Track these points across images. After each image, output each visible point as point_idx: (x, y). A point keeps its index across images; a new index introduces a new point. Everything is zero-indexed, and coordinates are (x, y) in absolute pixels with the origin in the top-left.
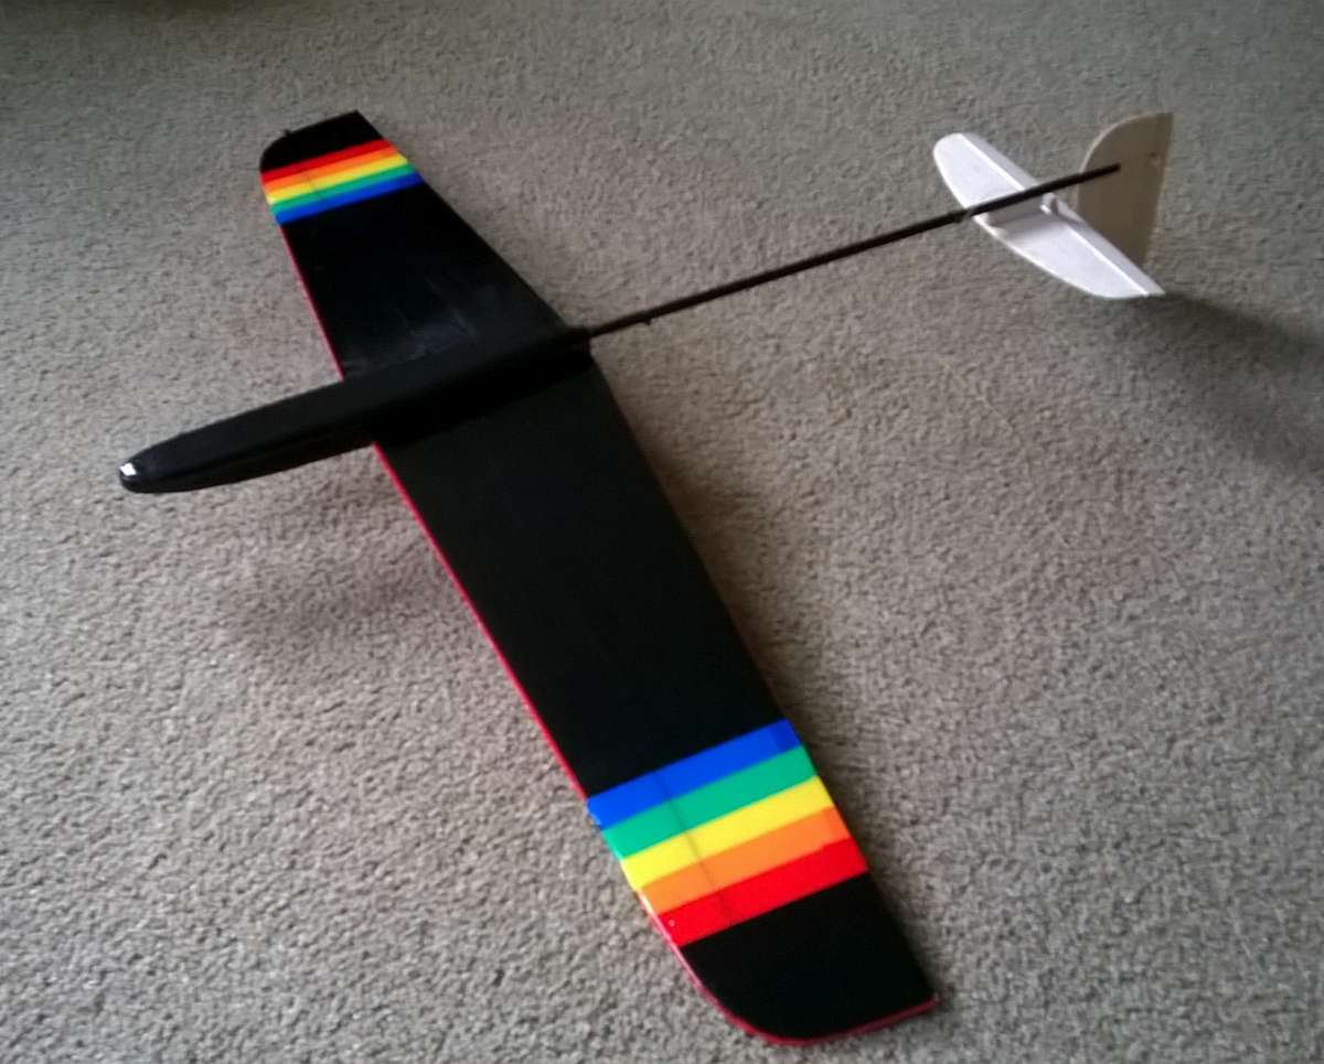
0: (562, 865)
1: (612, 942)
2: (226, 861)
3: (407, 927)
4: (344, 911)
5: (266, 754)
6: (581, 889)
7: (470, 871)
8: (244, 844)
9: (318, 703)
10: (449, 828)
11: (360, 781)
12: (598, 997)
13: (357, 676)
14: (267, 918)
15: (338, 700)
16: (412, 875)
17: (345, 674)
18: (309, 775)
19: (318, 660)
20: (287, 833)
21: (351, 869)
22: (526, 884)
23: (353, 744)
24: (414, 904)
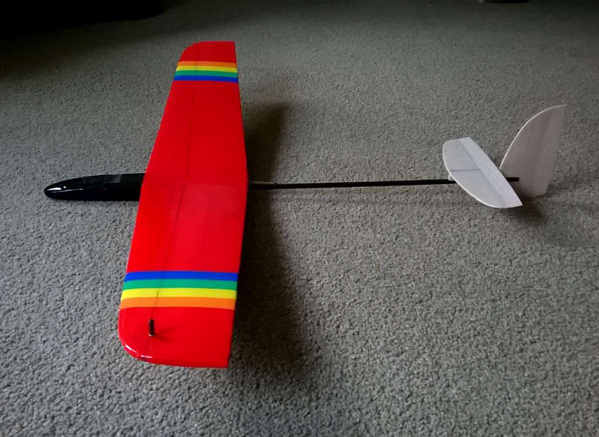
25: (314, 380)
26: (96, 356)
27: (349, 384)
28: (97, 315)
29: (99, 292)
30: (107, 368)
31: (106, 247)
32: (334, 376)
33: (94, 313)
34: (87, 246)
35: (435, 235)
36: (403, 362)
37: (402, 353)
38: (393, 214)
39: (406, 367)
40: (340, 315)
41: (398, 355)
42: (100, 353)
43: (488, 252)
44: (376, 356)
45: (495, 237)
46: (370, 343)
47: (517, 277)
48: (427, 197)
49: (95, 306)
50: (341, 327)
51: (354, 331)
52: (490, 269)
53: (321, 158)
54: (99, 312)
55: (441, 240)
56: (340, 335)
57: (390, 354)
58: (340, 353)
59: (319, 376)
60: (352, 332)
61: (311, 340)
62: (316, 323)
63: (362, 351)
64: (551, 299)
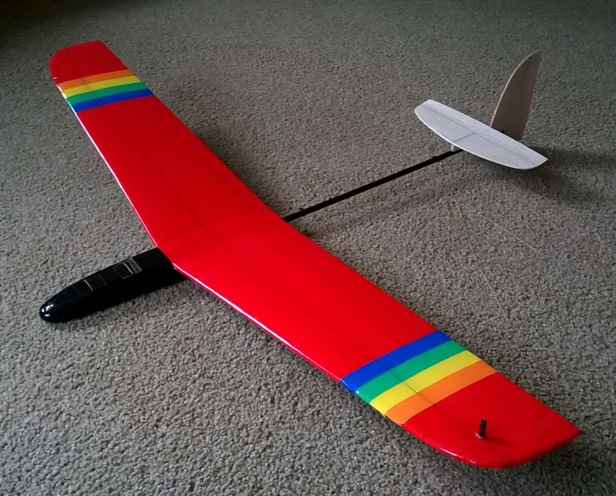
0: (215, 422)
1: (253, 455)
2: (16, 457)
3: (133, 470)
4: (93, 470)
5: (32, 397)
6: (229, 432)
7: (164, 435)
8: (26, 445)
9: (59, 366)
10: (147, 416)
11: (90, 401)
12: (251, 485)
13: (79, 349)
14: (47, 481)
15: (70, 363)
16: (130, 443)
17: (71, 350)
18: (60, 403)
19: (54, 345)
20: (51, 435)
21: (93, 447)
22: (197, 436)
23: (84, 383)
24: (134, 459)
25: (258, 478)
26: (6, 448)
27: (300, 482)
28: (13, 392)
29: (18, 361)
30: (17, 465)
31: (33, 297)
32: (283, 471)
33: (10, 389)
34: (10, 297)
35: (424, 275)
36: (367, 452)
37: (367, 439)
38: (379, 246)
39: (369, 458)
40: (299, 388)
41: (361, 442)
42: (12, 444)
43: (484, 299)
44: (335, 444)
45: (495, 277)
46: (331, 425)
47: (515, 332)
48: (421, 223)
49: (12, 380)
50: (299, 404)
51: (314, 410)
52: (484, 322)
53: (302, 170)
54: (16, 387)
55: (430, 283)
56: (297, 415)
57: (353, 440)
58: (294, 440)
59: (265, 472)
60: (311, 411)
61: (262, 423)
62: (269, 400)
63: (320, 437)
64: (551, 362)
